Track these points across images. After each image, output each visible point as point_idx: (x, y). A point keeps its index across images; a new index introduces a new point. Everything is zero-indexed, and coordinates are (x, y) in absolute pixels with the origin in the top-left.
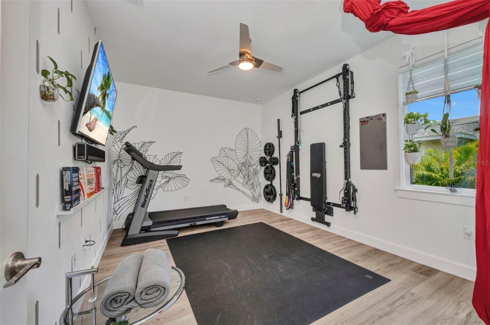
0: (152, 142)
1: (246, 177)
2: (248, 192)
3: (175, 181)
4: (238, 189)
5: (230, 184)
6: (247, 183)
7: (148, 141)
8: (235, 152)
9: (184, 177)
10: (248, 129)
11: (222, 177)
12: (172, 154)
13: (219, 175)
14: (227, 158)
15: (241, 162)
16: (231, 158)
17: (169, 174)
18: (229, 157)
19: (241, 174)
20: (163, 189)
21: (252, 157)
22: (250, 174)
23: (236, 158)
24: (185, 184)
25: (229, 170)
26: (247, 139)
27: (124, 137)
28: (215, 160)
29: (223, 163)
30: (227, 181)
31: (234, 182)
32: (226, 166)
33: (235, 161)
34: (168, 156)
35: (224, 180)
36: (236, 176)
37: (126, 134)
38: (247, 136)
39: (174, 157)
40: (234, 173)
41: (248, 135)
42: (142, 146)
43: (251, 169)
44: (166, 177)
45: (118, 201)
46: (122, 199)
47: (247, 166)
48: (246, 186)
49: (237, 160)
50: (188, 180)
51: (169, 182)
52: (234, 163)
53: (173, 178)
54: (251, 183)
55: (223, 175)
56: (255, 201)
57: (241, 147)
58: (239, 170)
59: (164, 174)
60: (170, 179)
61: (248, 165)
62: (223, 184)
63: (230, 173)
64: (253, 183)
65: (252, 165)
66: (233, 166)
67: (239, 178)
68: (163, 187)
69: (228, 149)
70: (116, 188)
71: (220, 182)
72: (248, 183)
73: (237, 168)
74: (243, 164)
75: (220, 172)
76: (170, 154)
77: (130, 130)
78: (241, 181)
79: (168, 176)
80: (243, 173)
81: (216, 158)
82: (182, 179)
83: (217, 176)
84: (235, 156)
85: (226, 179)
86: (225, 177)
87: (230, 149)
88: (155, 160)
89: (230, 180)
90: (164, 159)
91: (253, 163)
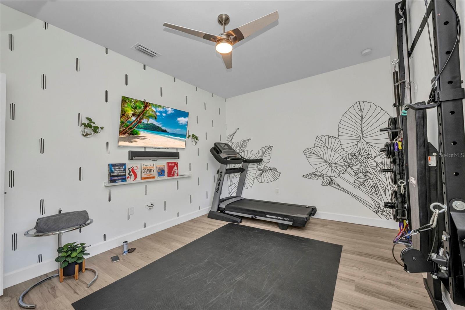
0: (249, 140)
1: (360, 175)
2: (367, 198)
3: (267, 174)
4: (346, 191)
5: (332, 182)
6: (362, 183)
7: (246, 139)
8: (337, 140)
9: (275, 171)
10: (362, 104)
11: (319, 173)
12: (264, 148)
13: (316, 170)
14: (326, 148)
15: (350, 152)
16: (331, 148)
17: (262, 167)
18: (329, 147)
19: (349, 170)
20: (258, 180)
21: (370, 144)
22: (368, 170)
23: (340, 147)
24: (276, 178)
25: (330, 165)
26: (360, 118)
27: (232, 138)
28: (309, 152)
29: (319, 155)
30: (326, 179)
31: (338, 180)
32: (325, 159)
33: (338, 152)
34: (261, 150)
35: (322, 176)
36: (341, 173)
37: (233, 136)
38: (360, 114)
39: (266, 151)
40: (337, 168)
41: (361, 112)
42: (242, 144)
43: (371, 163)
44: (260, 170)
45: (231, 185)
46: (233, 184)
47: (362, 158)
48: (361, 187)
49: (342, 150)
50: (279, 174)
51: (263, 174)
52: (337, 155)
53: (266, 171)
54: (372, 184)
55: (320, 170)
56: (382, 214)
57: (349, 132)
58: (346, 164)
59: (258, 167)
60: (263, 172)
61: (364, 157)
62: (320, 181)
63: (332, 168)
64: (376, 185)
65: (373, 156)
66: (336, 158)
67: (346, 176)
68: (258, 178)
69: (327, 137)
70: (230, 177)
71: (317, 178)
72: (365, 183)
73: (342, 161)
74: (354, 156)
75: (315, 167)
76: (262, 149)
77: (235, 132)
78: (352, 180)
79: (261, 169)
80: (353, 168)
81: (310, 150)
82: (274, 172)
83: (313, 171)
84: (339, 145)
85: (325, 175)
86: (324, 172)
87: (330, 137)
88: (251, 154)
89: (332, 178)
90: (258, 154)
91: (373, 153)
